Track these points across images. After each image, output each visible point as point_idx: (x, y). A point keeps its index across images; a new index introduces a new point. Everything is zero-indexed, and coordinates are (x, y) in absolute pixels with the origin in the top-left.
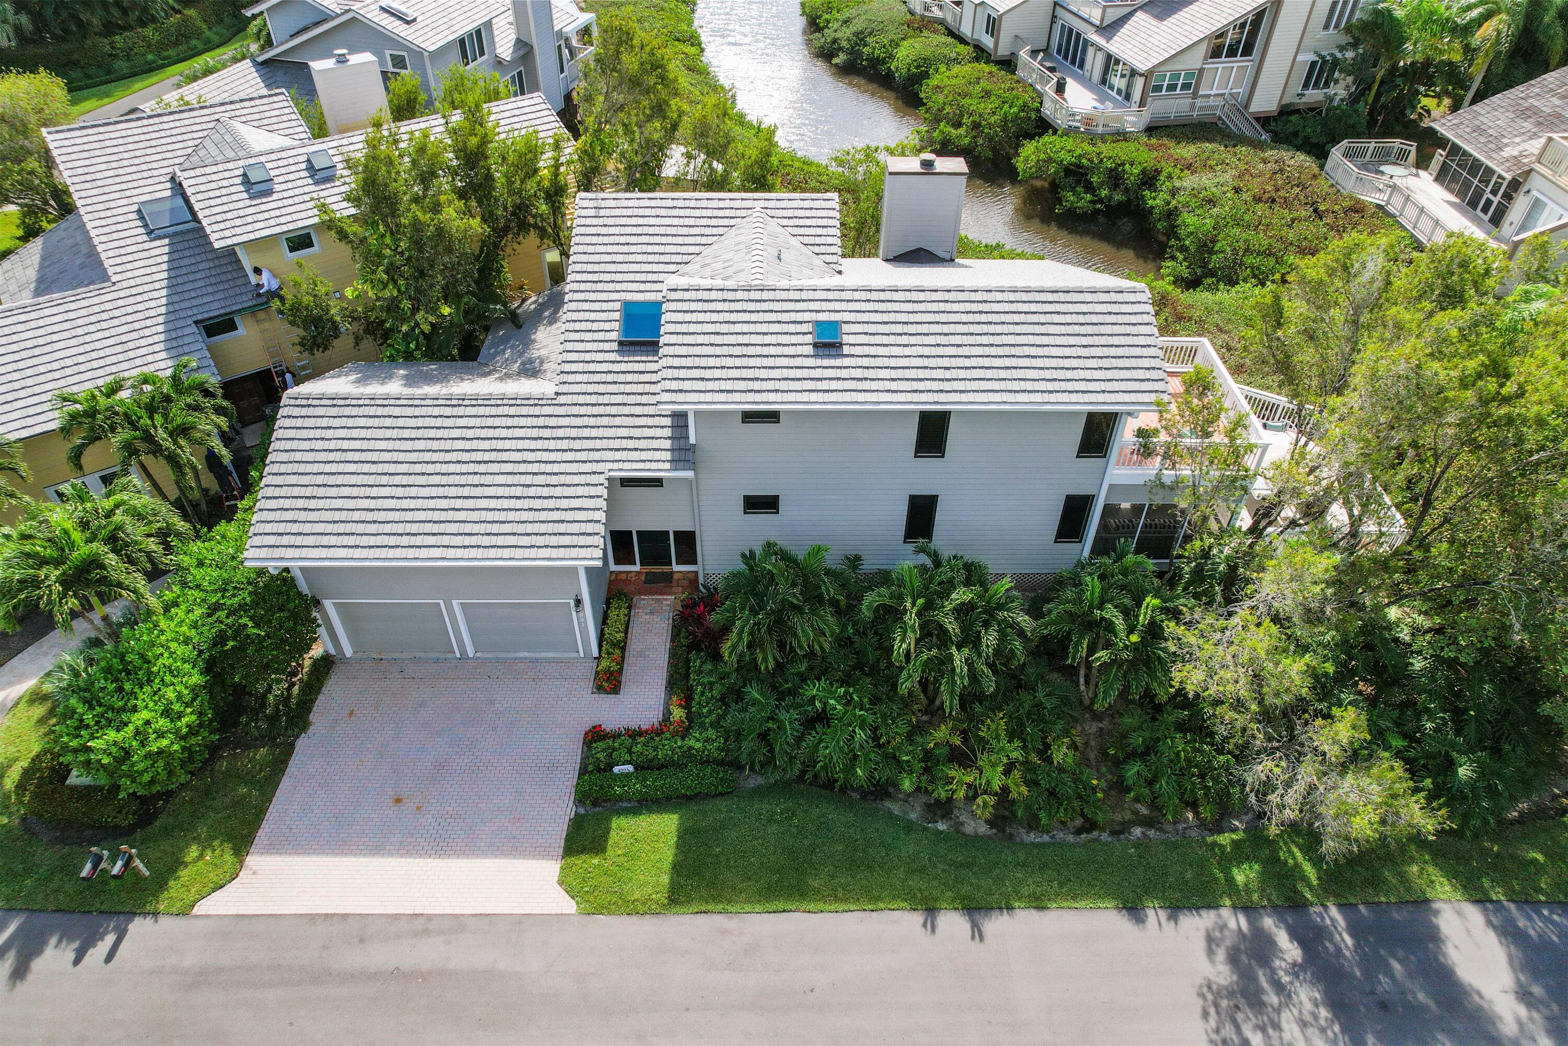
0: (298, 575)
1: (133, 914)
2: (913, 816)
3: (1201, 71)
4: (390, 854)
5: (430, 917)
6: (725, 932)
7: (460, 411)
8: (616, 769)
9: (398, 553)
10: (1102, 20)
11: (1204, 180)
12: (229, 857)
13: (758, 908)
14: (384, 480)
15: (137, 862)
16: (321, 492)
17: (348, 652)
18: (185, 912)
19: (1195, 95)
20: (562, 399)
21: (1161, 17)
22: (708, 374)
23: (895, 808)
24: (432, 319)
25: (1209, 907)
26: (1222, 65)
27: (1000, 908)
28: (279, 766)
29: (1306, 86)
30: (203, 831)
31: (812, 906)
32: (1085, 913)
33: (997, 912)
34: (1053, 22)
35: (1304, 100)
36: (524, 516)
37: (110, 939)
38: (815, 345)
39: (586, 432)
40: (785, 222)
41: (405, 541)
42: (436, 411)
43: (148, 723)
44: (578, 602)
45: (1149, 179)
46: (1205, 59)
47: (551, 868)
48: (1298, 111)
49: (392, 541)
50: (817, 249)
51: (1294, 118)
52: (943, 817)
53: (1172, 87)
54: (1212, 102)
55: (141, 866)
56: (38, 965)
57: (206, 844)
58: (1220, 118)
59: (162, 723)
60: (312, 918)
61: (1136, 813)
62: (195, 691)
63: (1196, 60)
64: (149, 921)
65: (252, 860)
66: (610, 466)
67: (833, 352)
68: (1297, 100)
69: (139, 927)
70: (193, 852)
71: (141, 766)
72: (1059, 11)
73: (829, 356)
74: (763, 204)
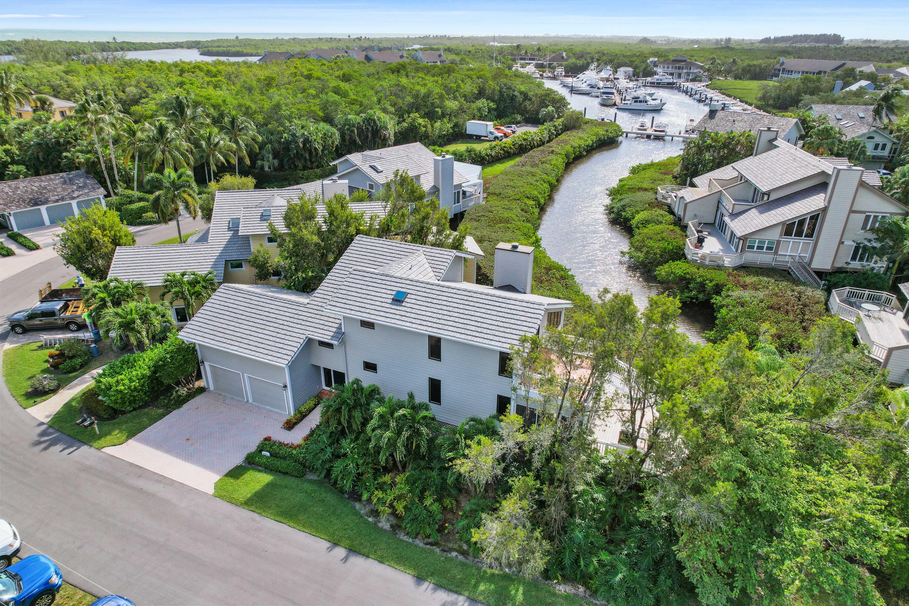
0: (197, 347)
1: (85, 444)
2: (362, 512)
3: (779, 242)
4: (171, 455)
5: (165, 478)
6: (253, 520)
7: (273, 302)
8: (263, 453)
9: (225, 345)
10: (733, 210)
11: (746, 295)
12: (124, 438)
13: (273, 517)
14: (235, 320)
15: (96, 426)
16: (214, 319)
17: (212, 388)
18: (99, 449)
19: (776, 253)
20: (308, 306)
21: (761, 212)
22: (348, 302)
23: (358, 505)
24: (304, 275)
25: (456, 592)
26: (792, 240)
27: (364, 555)
28: (161, 416)
29: (854, 258)
30: (124, 427)
31: (292, 524)
32: (397, 572)
33: (361, 556)
34: (717, 210)
35: (850, 266)
36: (270, 343)
37: (75, 448)
38: (393, 299)
39: (309, 319)
40: (429, 257)
41: (229, 342)
42: (265, 301)
43: (122, 380)
44: (285, 386)
45: (718, 289)
46: (781, 235)
47: (216, 477)
48: (847, 272)
49: (225, 340)
50: (435, 270)
51: (842, 276)
52: (374, 516)
53: (760, 248)
54: (787, 259)
55: (97, 429)
56: (52, 449)
57: (121, 431)
58: (790, 268)
59: (127, 382)
60: (131, 464)
61: (460, 547)
62: (144, 376)
63: (775, 235)
64: (89, 447)
65: (131, 442)
66: (310, 333)
67: (399, 303)
68: (845, 266)
69: (85, 449)
70: (117, 432)
71: (112, 393)
72: (720, 206)
73: (396, 305)
74: (424, 249)
